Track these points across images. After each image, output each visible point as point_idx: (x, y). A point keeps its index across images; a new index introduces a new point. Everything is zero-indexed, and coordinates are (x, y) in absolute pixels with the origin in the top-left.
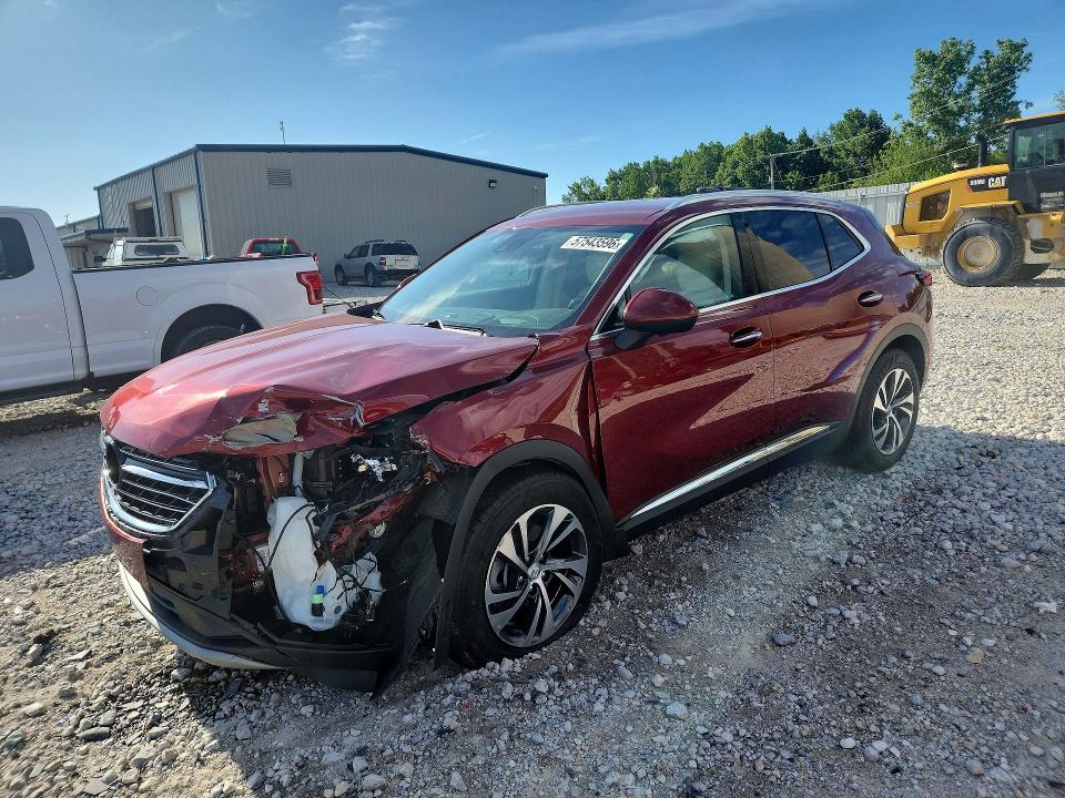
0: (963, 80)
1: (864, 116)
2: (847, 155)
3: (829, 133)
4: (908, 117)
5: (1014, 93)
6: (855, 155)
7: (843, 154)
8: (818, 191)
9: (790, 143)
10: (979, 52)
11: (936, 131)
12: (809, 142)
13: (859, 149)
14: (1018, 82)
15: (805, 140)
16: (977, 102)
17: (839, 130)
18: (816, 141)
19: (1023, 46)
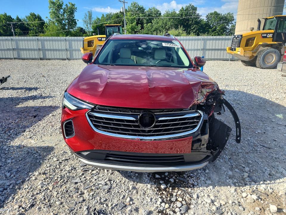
0: (62, 10)
1: (36, 15)
2: (34, 26)
3: (25, 18)
4: (49, 18)
5: (74, 17)
6: (36, 26)
7: (32, 25)
8: (30, 36)
9: (13, 19)
10: (64, 4)
11: (58, 23)
12: (20, 20)
13: (37, 25)
14: (75, 14)
15: (19, 20)
16: (66, 17)
17: (29, 18)
18: (22, 20)
19: (75, 5)
